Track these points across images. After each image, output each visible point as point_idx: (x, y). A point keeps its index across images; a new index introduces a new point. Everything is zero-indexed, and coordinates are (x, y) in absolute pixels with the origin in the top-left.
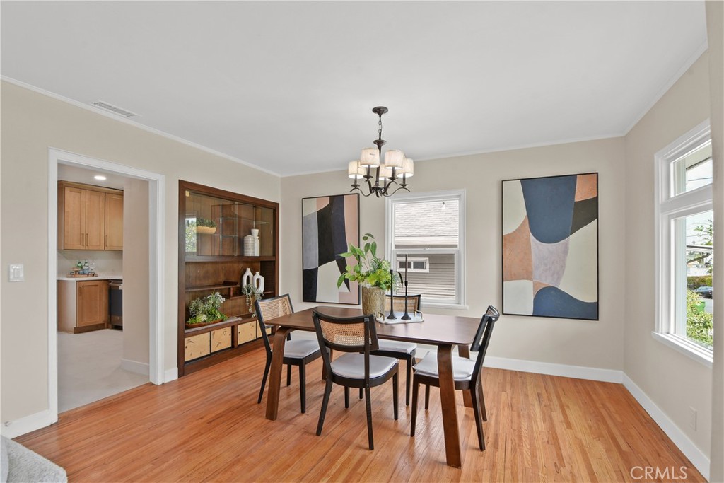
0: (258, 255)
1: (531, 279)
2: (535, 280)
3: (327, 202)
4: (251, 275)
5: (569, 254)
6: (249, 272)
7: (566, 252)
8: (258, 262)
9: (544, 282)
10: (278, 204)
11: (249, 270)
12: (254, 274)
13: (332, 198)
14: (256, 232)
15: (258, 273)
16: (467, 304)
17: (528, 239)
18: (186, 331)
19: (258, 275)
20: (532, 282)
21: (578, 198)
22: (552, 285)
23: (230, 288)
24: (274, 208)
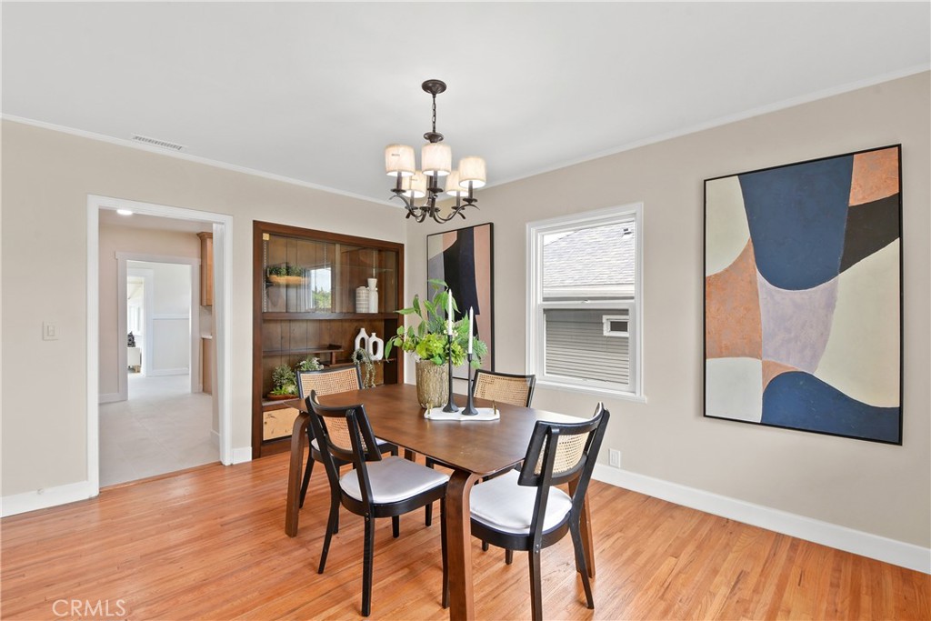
0: (376, 312)
1: (758, 356)
2: (764, 359)
3: (453, 238)
4: (366, 336)
5: (836, 310)
6: (363, 334)
7: (830, 305)
8: (381, 320)
9: (785, 363)
10: (403, 245)
11: (363, 330)
12: (370, 336)
13: (460, 231)
14: (373, 282)
15: (374, 334)
16: (646, 393)
17: (753, 283)
18: (265, 404)
19: (374, 338)
20: (760, 361)
21: (856, 198)
22: (800, 370)
23: (331, 353)
24: (398, 250)
